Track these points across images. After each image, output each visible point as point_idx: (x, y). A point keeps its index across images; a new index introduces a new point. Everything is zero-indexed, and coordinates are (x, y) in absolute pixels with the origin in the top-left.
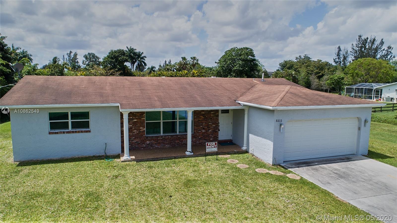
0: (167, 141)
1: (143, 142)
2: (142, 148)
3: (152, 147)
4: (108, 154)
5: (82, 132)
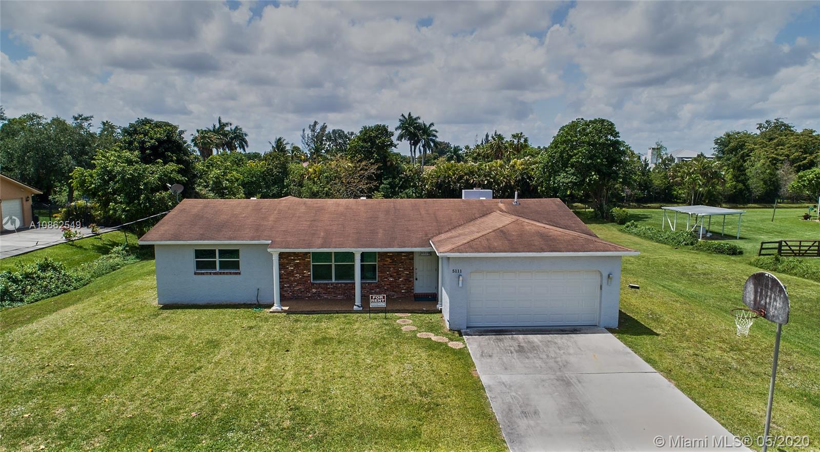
0: (339, 291)
1: (308, 290)
2: (306, 297)
3: (319, 297)
4: (261, 303)
5: (231, 273)
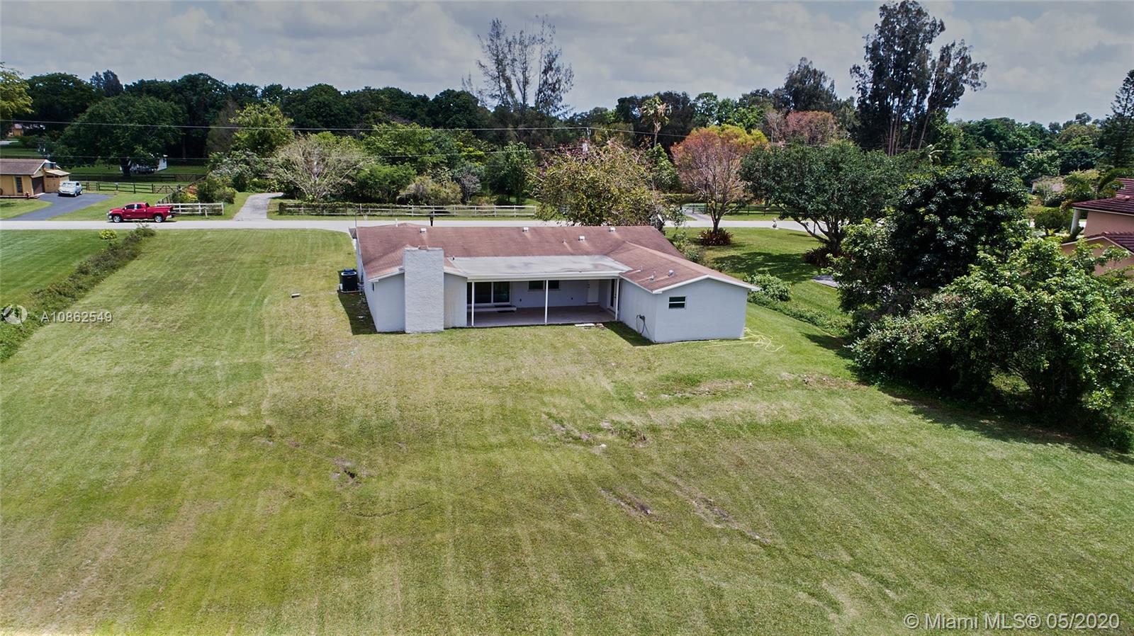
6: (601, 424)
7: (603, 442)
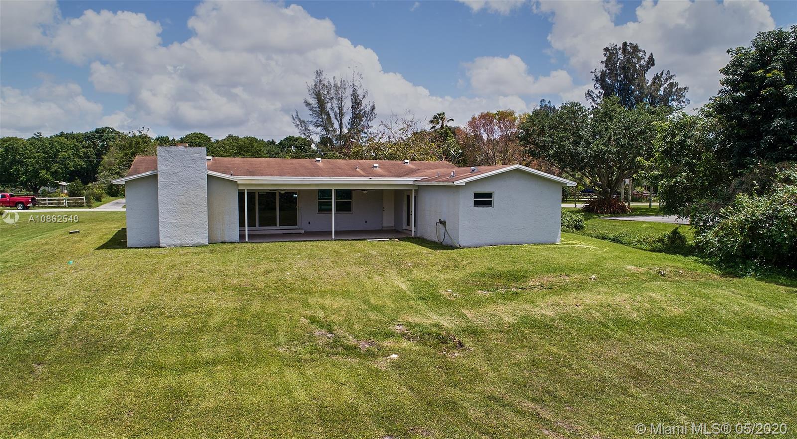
6: (391, 327)
7: (392, 351)
